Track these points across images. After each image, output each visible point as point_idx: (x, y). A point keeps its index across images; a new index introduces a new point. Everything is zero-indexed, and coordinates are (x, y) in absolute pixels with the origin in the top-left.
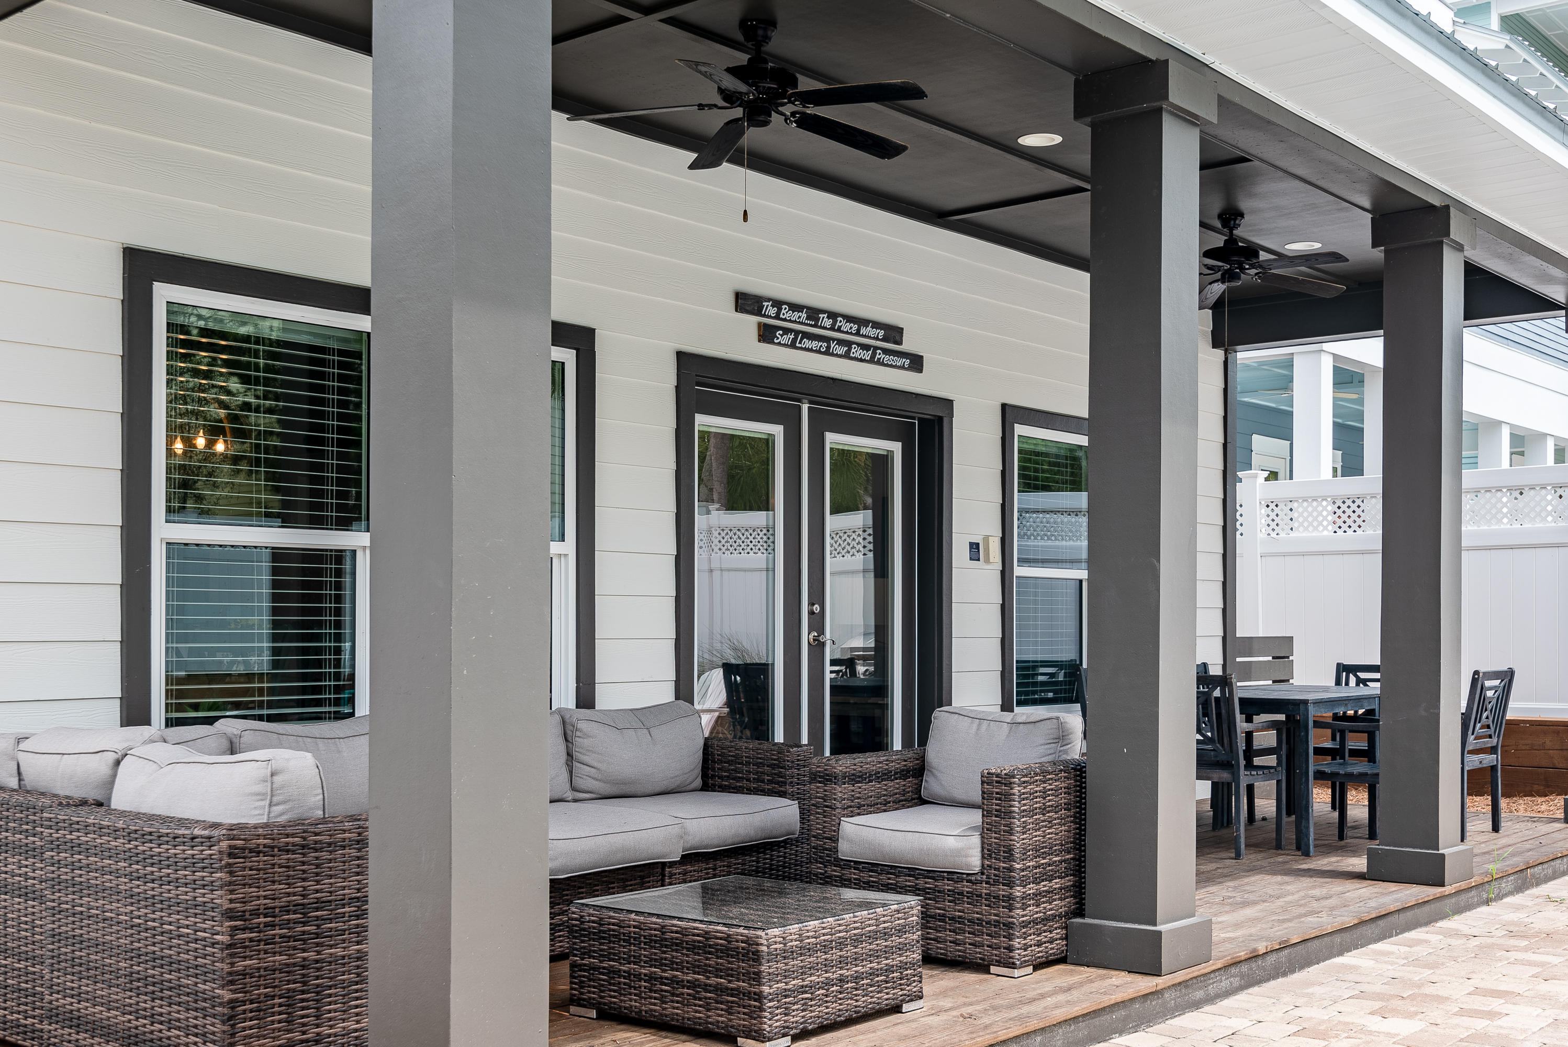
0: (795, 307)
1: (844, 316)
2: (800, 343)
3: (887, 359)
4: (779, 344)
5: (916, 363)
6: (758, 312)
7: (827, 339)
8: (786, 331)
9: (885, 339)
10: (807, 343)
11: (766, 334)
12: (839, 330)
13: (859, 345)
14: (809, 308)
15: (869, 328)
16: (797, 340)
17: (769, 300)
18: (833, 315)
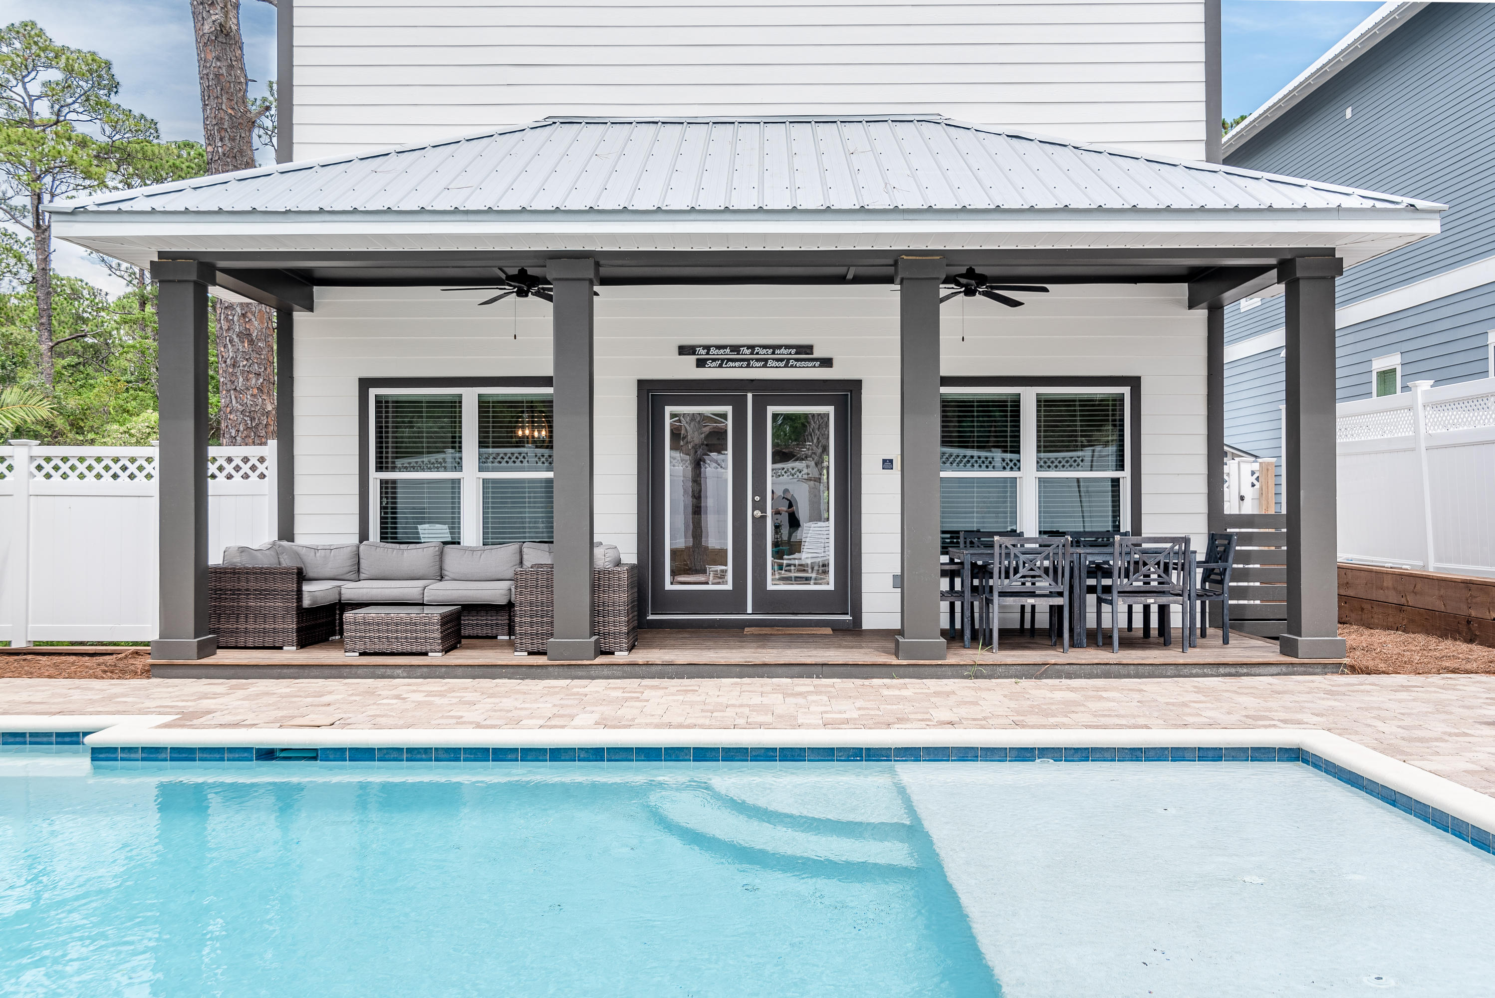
0: (719, 347)
1: (760, 346)
2: (726, 364)
3: (798, 364)
4: (710, 367)
5: (827, 362)
6: (694, 353)
7: (748, 360)
8: (714, 360)
9: (796, 353)
10: (731, 364)
11: (701, 363)
12: (757, 354)
13: (773, 359)
14: (731, 346)
15: (782, 350)
16: (722, 363)
17: (700, 346)
18: (752, 347)
